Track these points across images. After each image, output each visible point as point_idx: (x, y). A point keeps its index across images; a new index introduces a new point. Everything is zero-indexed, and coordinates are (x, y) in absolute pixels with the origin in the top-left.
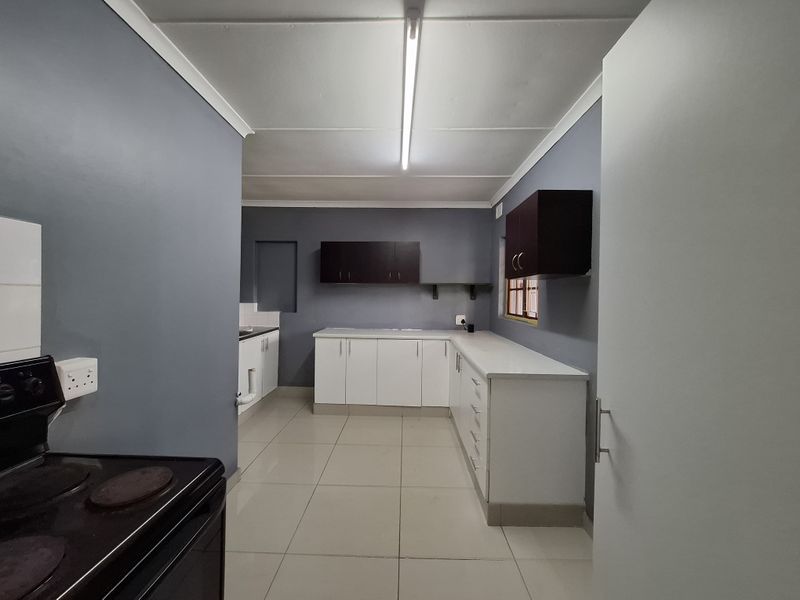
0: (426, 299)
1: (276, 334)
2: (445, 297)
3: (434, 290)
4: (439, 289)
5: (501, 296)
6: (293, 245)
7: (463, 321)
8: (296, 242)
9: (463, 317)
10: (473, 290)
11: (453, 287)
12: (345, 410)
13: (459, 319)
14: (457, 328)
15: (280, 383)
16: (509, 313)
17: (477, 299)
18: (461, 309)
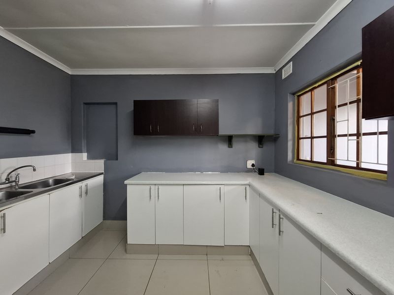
0: (223, 147)
1: (101, 178)
2: (238, 146)
3: (229, 140)
4: (234, 140)
5: (290, 144)
6: (114, 106)
7: (253, 165)
8: (116, 104)
9: (253, 162)
10: (260, 140)
11: (244, 137)
12: (156, 250)
13: (249, 164)
14: (248, 171)
15: (105, 218)
16: (298, 159)
17: (265, 147)
18: (251, 156)
